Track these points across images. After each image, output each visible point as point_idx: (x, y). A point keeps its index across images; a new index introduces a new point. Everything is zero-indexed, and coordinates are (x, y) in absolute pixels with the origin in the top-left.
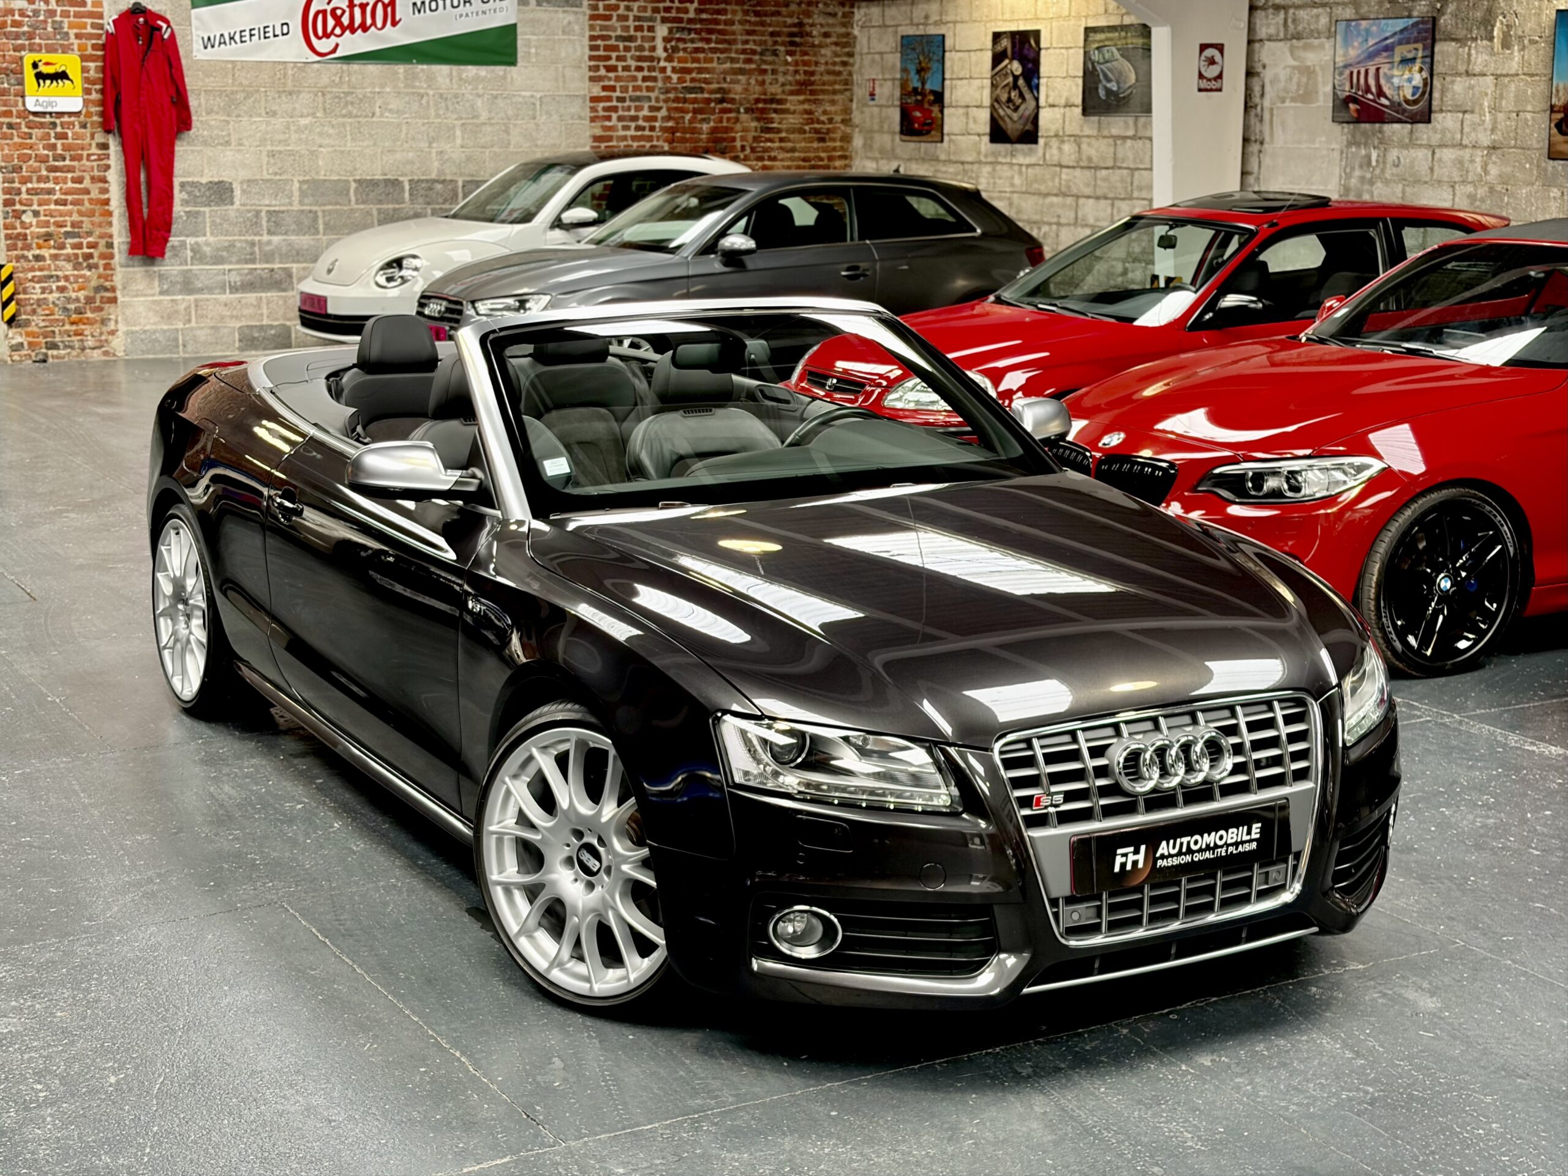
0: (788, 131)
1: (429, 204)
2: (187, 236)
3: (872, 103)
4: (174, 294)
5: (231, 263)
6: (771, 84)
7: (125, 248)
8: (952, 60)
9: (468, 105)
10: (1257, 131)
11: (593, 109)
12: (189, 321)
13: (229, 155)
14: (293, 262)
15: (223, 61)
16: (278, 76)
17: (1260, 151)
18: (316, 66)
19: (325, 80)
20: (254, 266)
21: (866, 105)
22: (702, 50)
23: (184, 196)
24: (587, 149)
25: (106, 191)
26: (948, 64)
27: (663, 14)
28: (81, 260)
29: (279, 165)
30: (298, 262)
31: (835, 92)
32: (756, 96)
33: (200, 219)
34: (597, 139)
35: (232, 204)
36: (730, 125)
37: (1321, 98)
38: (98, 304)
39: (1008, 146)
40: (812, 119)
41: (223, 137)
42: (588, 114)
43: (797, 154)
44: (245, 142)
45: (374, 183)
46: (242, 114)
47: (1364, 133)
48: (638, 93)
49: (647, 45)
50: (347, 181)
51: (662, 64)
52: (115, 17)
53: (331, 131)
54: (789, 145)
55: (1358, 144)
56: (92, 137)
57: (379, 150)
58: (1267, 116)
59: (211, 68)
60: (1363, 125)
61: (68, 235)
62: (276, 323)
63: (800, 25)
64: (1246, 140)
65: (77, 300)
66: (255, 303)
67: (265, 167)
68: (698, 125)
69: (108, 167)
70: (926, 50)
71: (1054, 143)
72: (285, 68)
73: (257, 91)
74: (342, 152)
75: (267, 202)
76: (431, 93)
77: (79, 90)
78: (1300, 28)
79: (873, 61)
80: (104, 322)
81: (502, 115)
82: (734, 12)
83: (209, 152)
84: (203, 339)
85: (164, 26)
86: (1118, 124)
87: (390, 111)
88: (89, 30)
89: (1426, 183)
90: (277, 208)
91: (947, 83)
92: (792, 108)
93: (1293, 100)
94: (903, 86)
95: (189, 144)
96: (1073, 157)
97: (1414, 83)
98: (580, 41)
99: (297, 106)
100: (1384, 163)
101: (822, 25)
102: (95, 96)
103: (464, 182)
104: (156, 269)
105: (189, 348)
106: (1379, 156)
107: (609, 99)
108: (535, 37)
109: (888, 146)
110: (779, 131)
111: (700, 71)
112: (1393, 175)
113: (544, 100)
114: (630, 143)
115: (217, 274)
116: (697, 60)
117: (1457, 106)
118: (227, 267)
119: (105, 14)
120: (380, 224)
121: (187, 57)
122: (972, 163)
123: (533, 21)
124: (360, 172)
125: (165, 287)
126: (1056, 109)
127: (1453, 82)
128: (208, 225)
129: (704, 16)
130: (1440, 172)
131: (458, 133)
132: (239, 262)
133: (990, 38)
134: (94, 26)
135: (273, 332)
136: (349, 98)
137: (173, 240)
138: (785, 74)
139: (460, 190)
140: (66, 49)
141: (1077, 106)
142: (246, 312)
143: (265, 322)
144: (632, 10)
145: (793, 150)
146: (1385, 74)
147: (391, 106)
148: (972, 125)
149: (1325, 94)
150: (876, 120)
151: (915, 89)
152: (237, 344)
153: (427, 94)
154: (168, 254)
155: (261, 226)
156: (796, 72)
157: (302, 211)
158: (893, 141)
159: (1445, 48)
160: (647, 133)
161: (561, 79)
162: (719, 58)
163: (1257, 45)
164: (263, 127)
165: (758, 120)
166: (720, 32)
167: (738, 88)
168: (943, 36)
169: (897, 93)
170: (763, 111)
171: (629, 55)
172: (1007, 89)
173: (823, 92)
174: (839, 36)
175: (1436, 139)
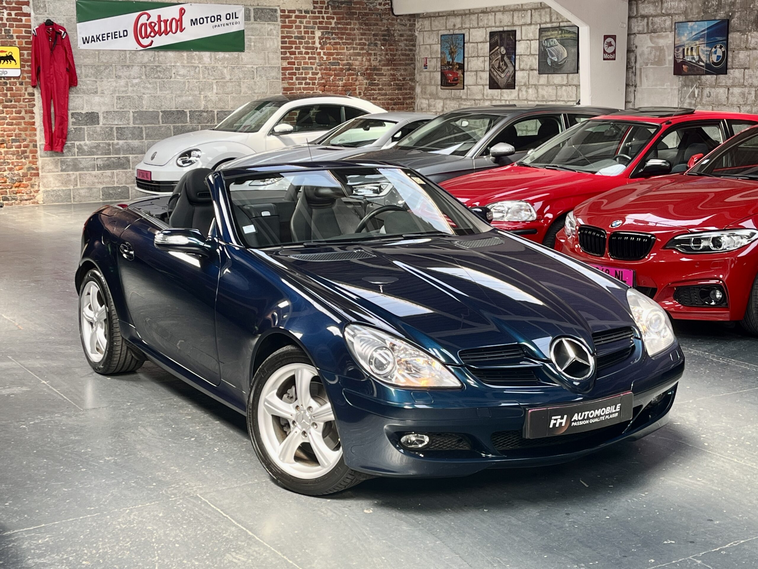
0: (383, 85)
1: (200, 123)
2: (75, 141)
3: (426, 70)
4: (68, 171)
5: (98, 155)
6: (373, 60)
7: (43, 147)
8: (468, 47)
9: (219, 72)
10: (633, 81)
11: (284, 74)
12: (77, 185)
13: (97, 99)
14: (130, 154)
15: (93, 50)
16: (122, 57)
17: (635, 91)
18: (141, 52)
19: (146, 60)
20: (110, 156)
21: (422, 71)
22: (339, 43)
23: (74, 120)
24: (281, 94)
25: (33, 117)
26: (466, 49)
27: (318, 25)
28: (20, 154)
29: (123, 104)
30: (133, 154)
31: (406, 65)
32: (366, 67)
33: (82, 132)
34: (285, 89)
35: (98, 124)
36: (353, 82)
37: (667, 62)
38: (29, 177)
39: (499, 90)
40: (395, 78)
41: (94, 89)
42: (281, 76)
43: (387, 97)
44: (106, 92)
45: (172, 113)
46: (103, 77)
47: (691, 80)
48: (306, 66)
49: (310, 41)
50: (158, 112)
51: (319, 50)
52: (37, 27)
53: (149, 86)
54: (384, 92)
55: (687, 86)
56: (26, 89)
57: (174, 96)
58: (638, 72)
59: (87, 54)
60: (690, 76)
61: (14, 141)
62: (121, 186)
63: (388, 30)
64: (627, 85)
65: (19, 175)
66: (110, 175)
67: (115, 105)
68: (337, 82)
69: (34, 105)
70: (454, 42)
71: (524, 89)
72: (125, 54)
73: (111, 66)
74: (155, 97)
75: (116, 123)
76: (200, 66)
77: (18, 66)
78: (655, 27)
79: (426, 48)
80: (32, 186)
81: (237, 77)
82: (355, 24)
83: (86, 97)
84: (83, 194)
85: (63, 32)
86: (557, 79)
87: (180, 75)
88: (24, 34)
89: (725, 105)
90: (121, 126)
91: (466, 59)
92: (385, 73)
93: (652, 64)
94: (442, 61)
95: (76, 93)
96: (534, 96)
97: (718, 54)
98: (277, 39)
99: (132, 73)
100: (702, 95)
101: (399, 30)
102: (26, 68)
103: (218, 111)
104: (59, 158)
105: (77, 199)
106: (699, 92)
107: (292, 69)
108: (253, 37)
109: (435, 92)
110: (378, 85)
111: (338, 54)
112: (707, 101)
113: (258, 70)
114: (302, 91)
115: (91, 160)
116: (337, 49)
117: (741, 65)
118: (96, 157)
119: (32, 25)
120: (174, 135)
121: (74, 48)
122: (480, 100)
123: (252, 28)
124: (164, 107)
125: (64, 167)
126: (524, 72)
127: (738, 53)
128: (86, 135)
129: (339, 26)
130: (732, 99)
131: (215, 87)
132: (101, 154)
133: (488, 36)
134: (26, 32)
135: (119, 190)
136: (158, 69)
137: (68, 143)
138: (380, 55)
139: (216, 116)
140: (12, 44)
141: (536, 70)
142: (106, 180)
143: (115, 186)
144: (303, 23)
145: (386, 94)
146: (702, 50)
147: (180, 73)
148: (479, 80)
149: (669, 61)
150: (428, 79)
151: (448, 62)
152: (101, 197)
153: (199, 67)
154: (65, 151)
155: (113, 135)
156: (387, 54)
157: (135, 127)
158: (437, 89)
159: (734, 36)
160: (311, 86)
161: (267, 59)
162: (347, 47)
163: (632, 36)
164: (114, 84)
165: (367, 79)
166: (349, 34)
167: (357, 63)
168: (464, 35)
169: (439, 65)
170: (369, 74)
171: (301, 46)
172: (498, 61)
173: (400, 65)
174: (408, 36)
175: (729, 82)
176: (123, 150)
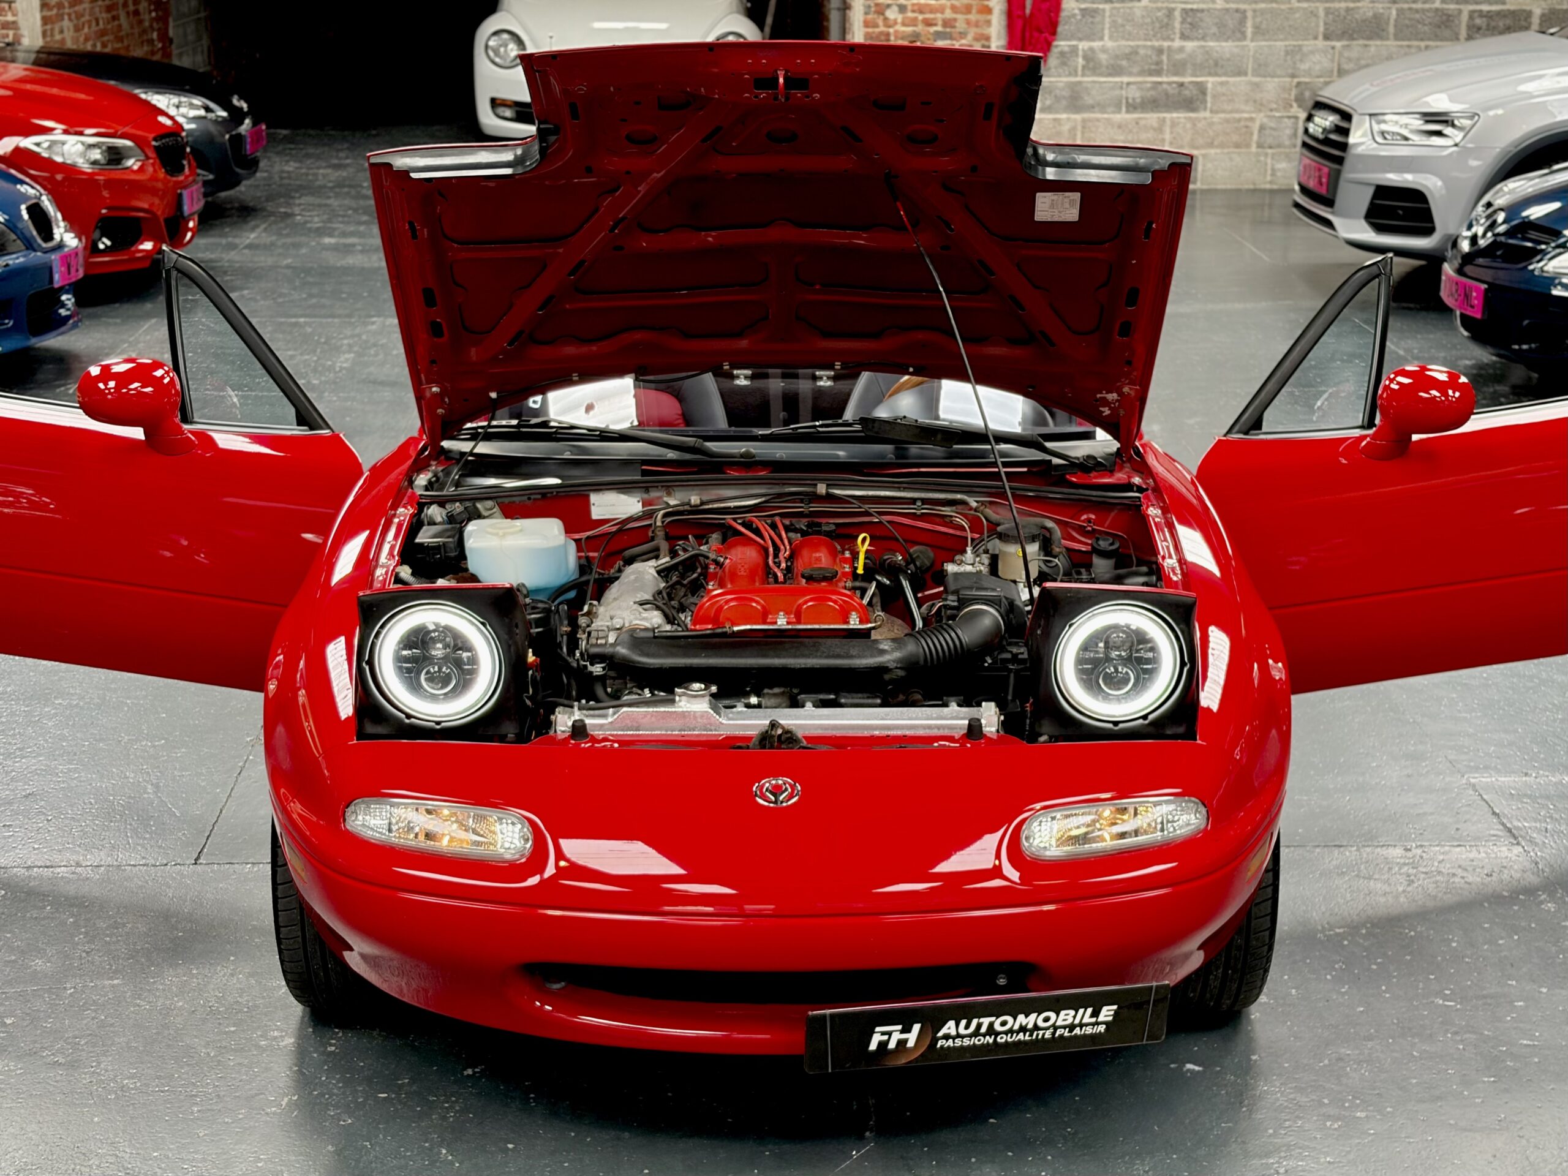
2: (1080, 40)
4: (1057, 112)
5: (1130, 74)
14: (1210, 74)
20: (1159, 79)
30: (1216, 75)
33: (1098, 19)
61: (941, 35)
66: (1155, 125)
90: (1195, 6)
115: (1112, 88)
118: (1126, 79)
125: (1048, 102)
128: (1107, 26)
132: (1142, 73)
142: (1143, 136)
176: (1194, 65)
